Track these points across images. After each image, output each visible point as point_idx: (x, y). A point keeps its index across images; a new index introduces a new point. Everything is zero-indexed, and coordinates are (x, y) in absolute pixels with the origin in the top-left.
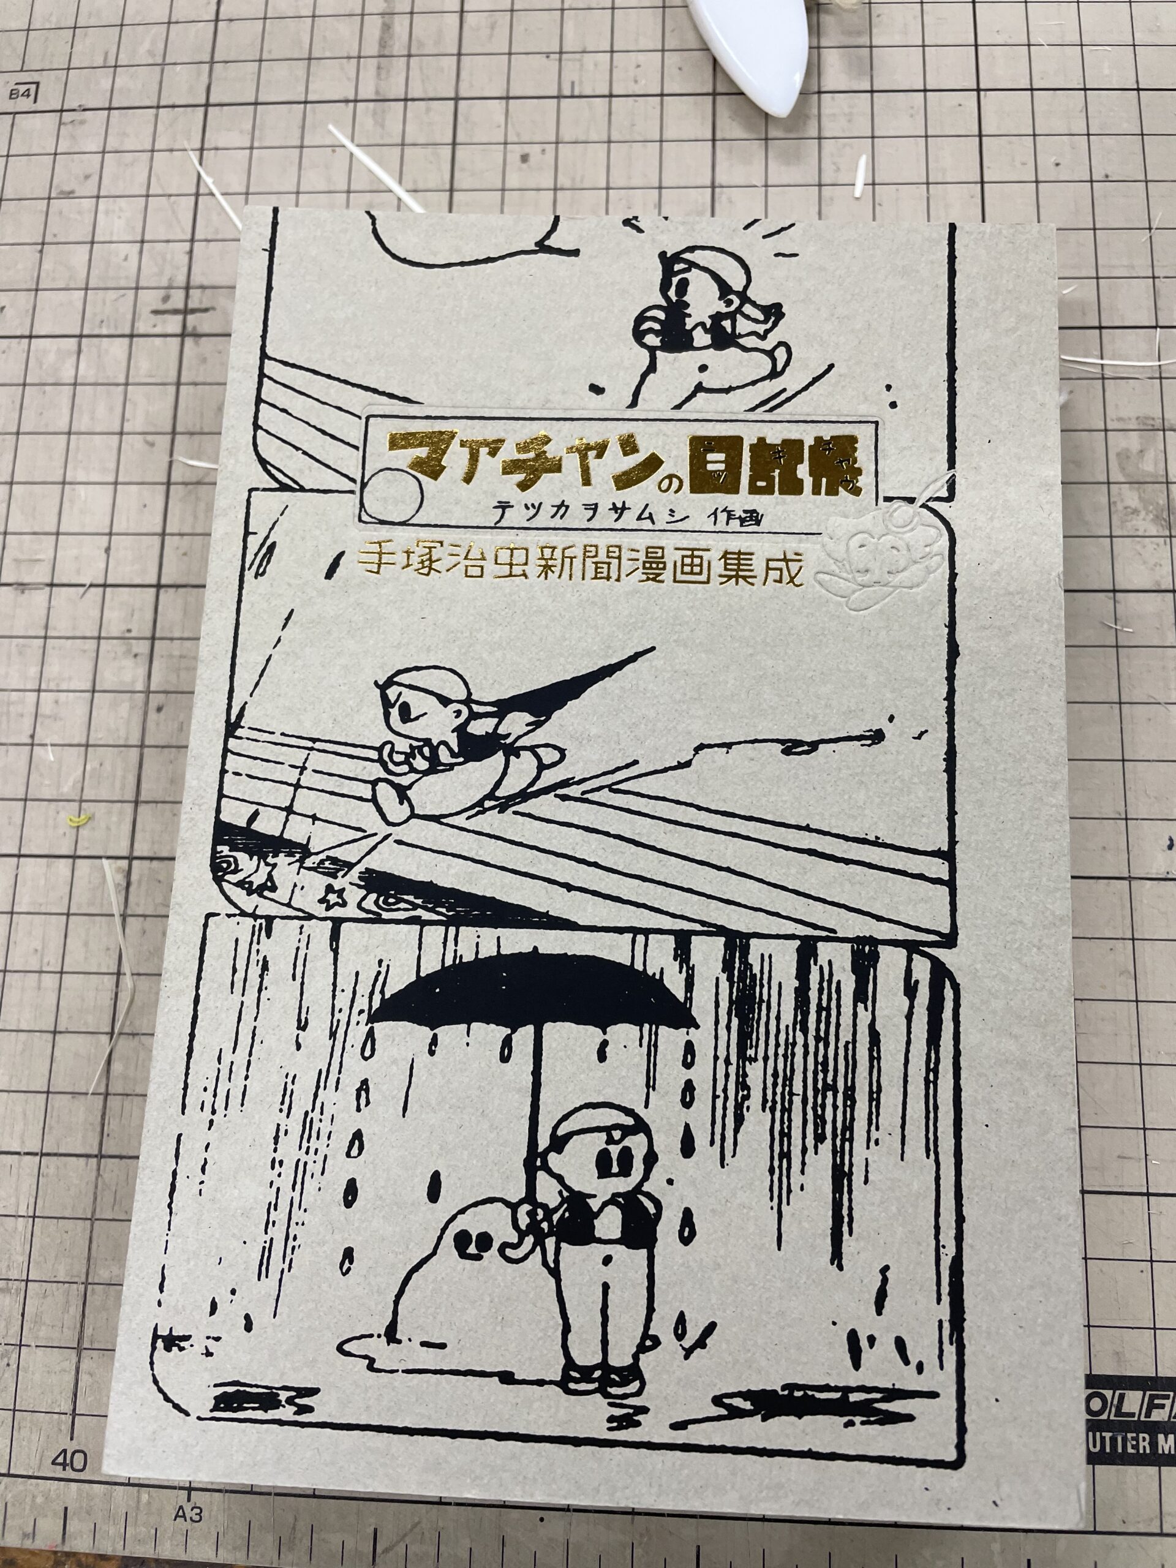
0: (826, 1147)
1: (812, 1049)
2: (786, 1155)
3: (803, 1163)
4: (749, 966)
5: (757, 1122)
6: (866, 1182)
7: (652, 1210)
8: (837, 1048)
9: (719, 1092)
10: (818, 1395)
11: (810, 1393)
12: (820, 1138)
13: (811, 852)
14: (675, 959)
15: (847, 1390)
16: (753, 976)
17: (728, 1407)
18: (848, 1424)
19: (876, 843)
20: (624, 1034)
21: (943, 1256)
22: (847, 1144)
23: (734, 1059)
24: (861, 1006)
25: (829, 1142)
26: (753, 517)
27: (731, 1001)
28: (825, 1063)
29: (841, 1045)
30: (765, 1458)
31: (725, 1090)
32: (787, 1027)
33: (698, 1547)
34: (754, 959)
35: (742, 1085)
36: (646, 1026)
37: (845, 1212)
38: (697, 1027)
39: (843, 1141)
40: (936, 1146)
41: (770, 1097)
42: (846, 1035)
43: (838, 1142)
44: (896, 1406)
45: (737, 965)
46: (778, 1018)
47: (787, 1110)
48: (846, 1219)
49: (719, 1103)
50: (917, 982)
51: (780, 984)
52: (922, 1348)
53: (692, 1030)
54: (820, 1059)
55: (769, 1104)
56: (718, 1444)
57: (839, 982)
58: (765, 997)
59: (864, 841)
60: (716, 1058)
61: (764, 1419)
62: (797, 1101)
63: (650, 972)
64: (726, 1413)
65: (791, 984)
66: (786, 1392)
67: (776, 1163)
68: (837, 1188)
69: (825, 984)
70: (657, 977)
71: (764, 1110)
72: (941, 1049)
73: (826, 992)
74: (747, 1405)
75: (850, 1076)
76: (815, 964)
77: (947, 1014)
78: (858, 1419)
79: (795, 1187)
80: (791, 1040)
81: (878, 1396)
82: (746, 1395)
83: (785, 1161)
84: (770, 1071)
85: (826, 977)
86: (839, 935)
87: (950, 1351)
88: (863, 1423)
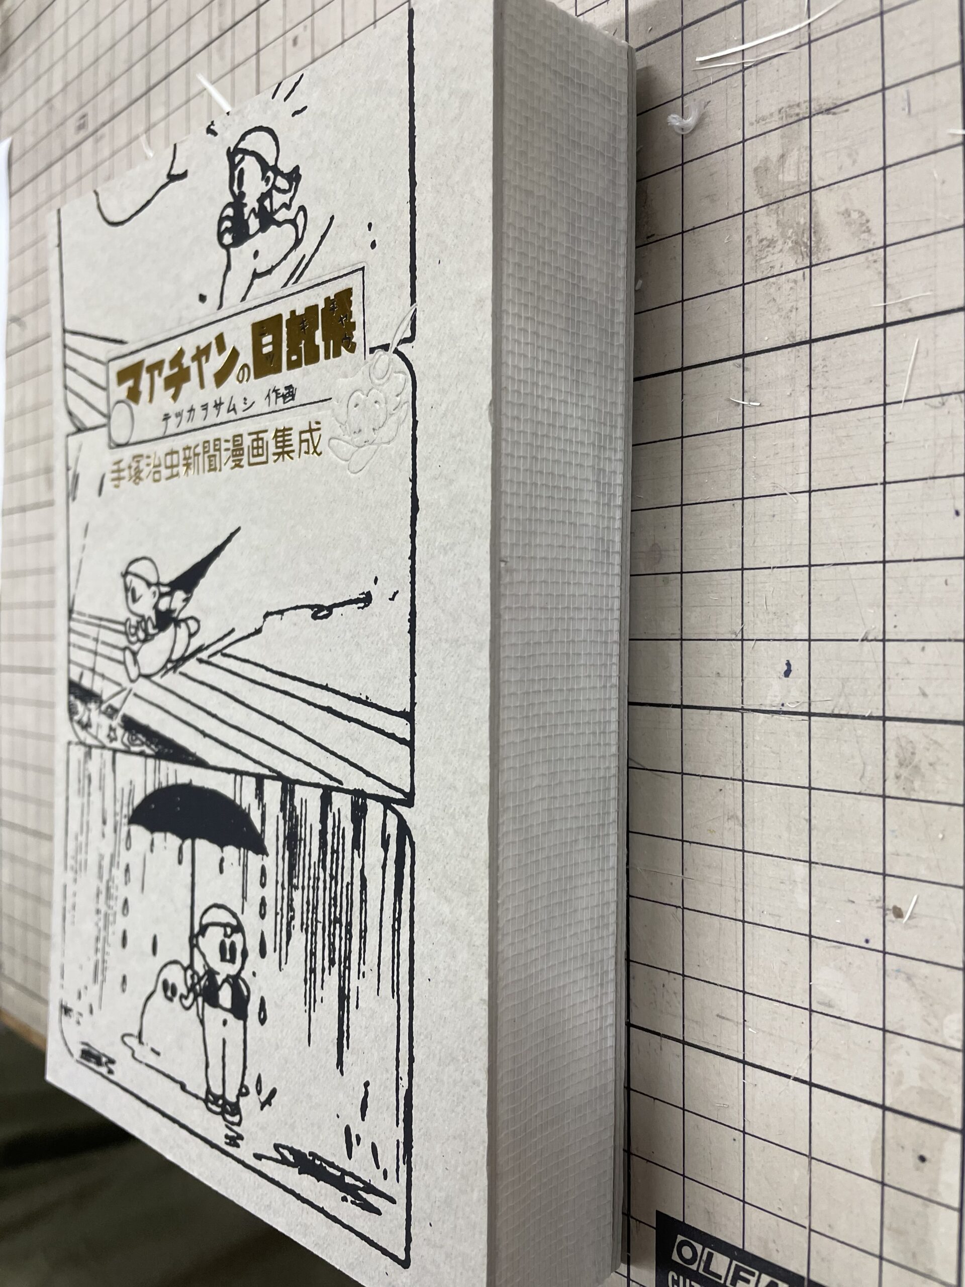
0: (335, 969)
1: (328, 886)
2: (313, 971)
3: (323, 981)
4: (294, 808)
5: (299, 938)
6: (357, 1007)
7: (246, 993)
8: (342, 888)
9: (279, 910)
10: (328, 1168)
11: (324, 1165)
12: (332, 962)
13: (329, 710)
14: (256, 798)
15: (344, 1172)
16: (297, 817)
17: (282, 1154)
18: (344, 1199)
19: (366, 703)
20: (231, 852)
21: (400, 1086)
22: (347, 971)
23: (286, 885)
24: (356, 852)
25: (337, 965)
26: (290, 392)
27: (285, 838)
28: (335, 899)
29: (345, 885)
30: (299, 1202)
31: (282, 909)
32: (315, 863)
34: (297, 803)
35: (291, 908)
36: (242, 850)
37: (345, 1028)
38: (267, 855)
39: (345, 967)
40: (398, 989)
41: (305, 921)
42: (347, 879)
43: (342, 969)
44: (371, 1199)
45: (288, 806)
46: (310, 855)
47: (314, 934)
48: (346, 1035)
49: (279, 917)
50: (389, 835)
51: (311, 825)
52: (388, 1159)
53: (265, 856)
54: (333, 895)
55: (305, 927)
56: (277, 1179)
57: (344, 829)
58: (303, 836)
59: (358, 700)
60: (277, 882)
61: (300, 1173)
62: (320, 926)
63: (243, 807)
64: (280, 1158)
65: (318, 827)
66: (311, 1158)
67: (308, 976)
68: (341, 1008)
69: (336, 829)
70: (247, 811)
71: (302, 931)
72: (403, 901)
73: (336, 836)
74: (291, 1158)
75: (349, 913)
76: (331, 811)
77: (407, 870)
78: (349, 1198)
79: (318, 999)
80: (317, 876)
81: (361, 1185)
82: (291, 1150)
83: (313, 975)
84: (305, 900)
85: (337, 824)
86: (345, 787)
87: (403, 1168)
88: (352, 1202)
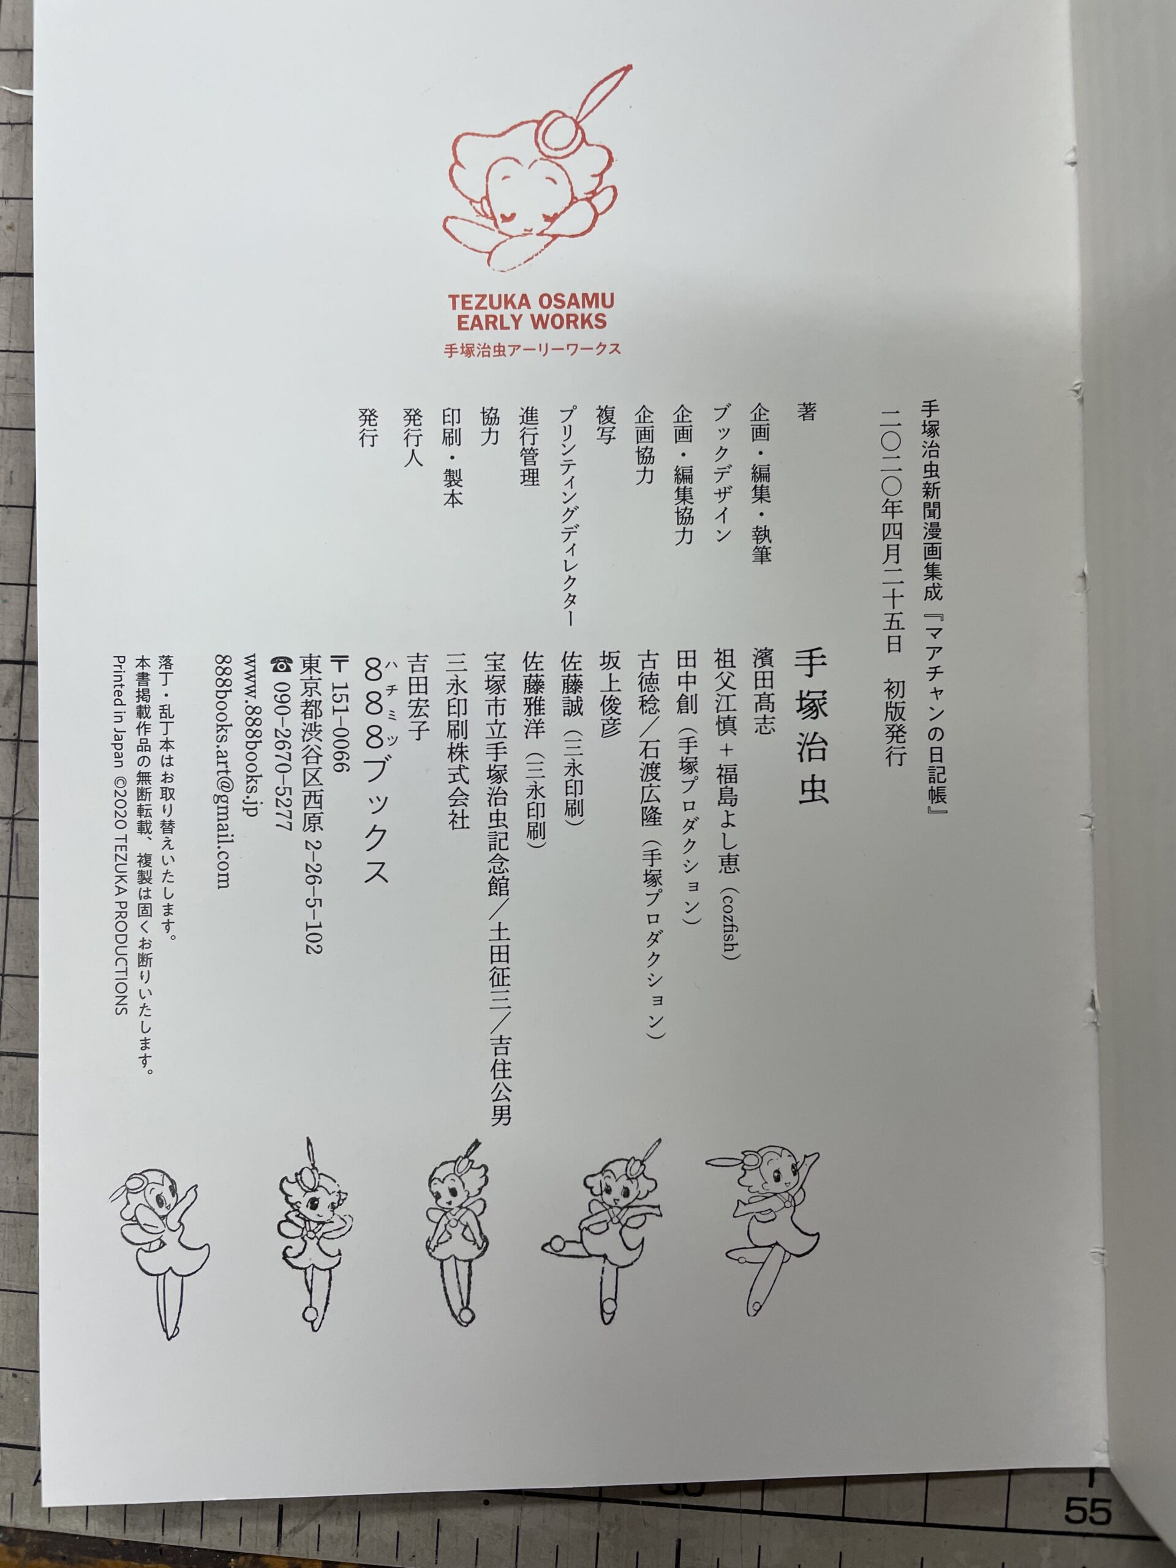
33: (679, 1541)
